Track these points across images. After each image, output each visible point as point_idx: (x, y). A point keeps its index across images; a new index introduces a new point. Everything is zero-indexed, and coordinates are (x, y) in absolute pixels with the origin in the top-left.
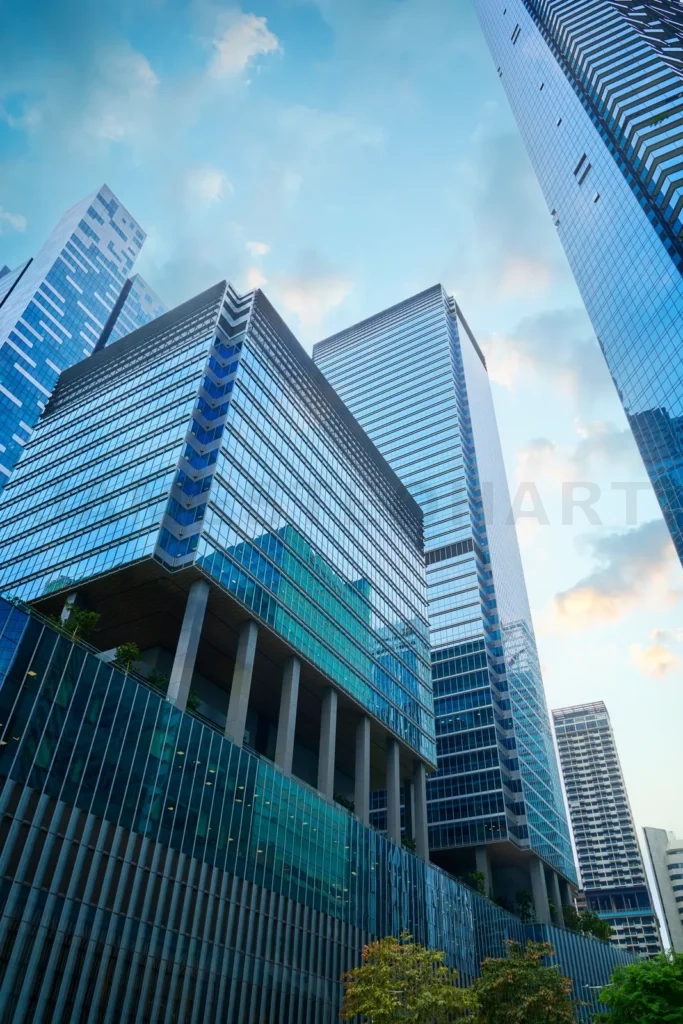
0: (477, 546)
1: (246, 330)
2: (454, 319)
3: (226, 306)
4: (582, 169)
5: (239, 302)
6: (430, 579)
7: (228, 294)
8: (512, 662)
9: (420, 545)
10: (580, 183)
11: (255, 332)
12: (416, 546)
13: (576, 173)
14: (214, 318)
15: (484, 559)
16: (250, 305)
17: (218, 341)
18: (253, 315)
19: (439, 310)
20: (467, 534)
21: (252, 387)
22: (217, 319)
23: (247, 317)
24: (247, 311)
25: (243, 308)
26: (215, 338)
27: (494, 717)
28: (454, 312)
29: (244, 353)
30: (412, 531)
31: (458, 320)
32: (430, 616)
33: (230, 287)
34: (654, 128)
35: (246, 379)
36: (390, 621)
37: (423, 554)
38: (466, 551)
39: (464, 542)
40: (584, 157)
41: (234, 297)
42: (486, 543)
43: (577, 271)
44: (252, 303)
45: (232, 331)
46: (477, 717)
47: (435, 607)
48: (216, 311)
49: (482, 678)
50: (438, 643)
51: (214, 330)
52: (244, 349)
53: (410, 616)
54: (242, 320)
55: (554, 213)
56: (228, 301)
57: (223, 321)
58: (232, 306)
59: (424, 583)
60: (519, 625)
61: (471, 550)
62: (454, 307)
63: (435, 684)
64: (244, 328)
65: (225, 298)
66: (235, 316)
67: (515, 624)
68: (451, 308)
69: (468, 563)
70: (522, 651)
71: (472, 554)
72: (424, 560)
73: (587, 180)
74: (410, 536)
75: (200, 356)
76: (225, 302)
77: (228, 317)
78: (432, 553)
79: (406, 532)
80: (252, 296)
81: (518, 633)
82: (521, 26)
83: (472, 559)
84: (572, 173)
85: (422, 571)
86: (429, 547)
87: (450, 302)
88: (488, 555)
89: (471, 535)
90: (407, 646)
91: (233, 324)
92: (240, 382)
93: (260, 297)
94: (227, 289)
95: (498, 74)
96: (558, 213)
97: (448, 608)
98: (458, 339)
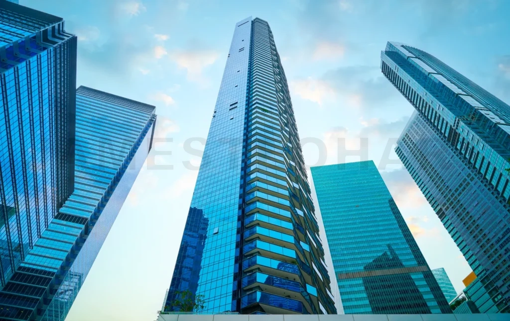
0: (88, 225)
1: (55, 46)
2: (151, 124)
3: (54, 28)
4: (234, 106)
5: (61, 33)
6: (51, 226)
7: (59, 25)
8: (62, 293)
9: (60, 205)
10: (230, 110)
11: (58, 51)
12: (57, 205)
13: (231, 105)
14: (42, 27)
15: (87, 232)
16: (66, 38)
17: (34, 37)
18: (64, 44)
19: (148, 116)
20: (88, 216)
21: (34, 71)
22: (43, 29)
23: (60, 42)
24: (63, 39)
25: (61, 36)
26: (35, 35)
27: (29, 317)
28: (152, 121)
29: (44, 54)
30: (61, 196)
31: (152, 126)
32: (35, 245)
33: (63, 23)
34: (262, 112)
35: (34, 65)
36: (12, 238)
37: (58, 211)
38: (80, 223)
39: (83, 218)
40: (237, 103)
41: (61, 29)
42: (93, 225)
43: (209, 137)
44: (68, 38)
45: (46, 39)
46: (20, 313)
47: (42, 242)
48: (46, 25)
49: (39, 291)
50: (30, 261)
51: (37, 31)
52: (45, 52)
53: (26, 241)
54: (56, 40)
55: (215, 112)
56: (57, 27)
57: (45, 32)
58: (56, 31)
59: (47, 225)
60: (79, 276)
61: (84, 224)
62: (154, 119)
63: (9, 283)
64: (54, 44)
65: (56, 25)
66: (54, 36)
67: (78, 274)
68: (153, 119)
69: (77, 230)
70: (71, 290)
71: (83, 227)
72: (56, 214)
73: (233, 110)
74: (58, 198)
75: (17, 35)
76: (55, 26)
77: (50, 33)
78: (63, 214)
79: (58, 195)
80: (71, 36)
81: (76, 280)
82: (244, 49)
83: (81, 229)
84: (229, 105)
85: (50, 219)
86: (63, 210)
87: (154, 116)
88: (90, 232)
89: (89, 217)
90: (10, 257)
91: (50, 38)
92: (30, 63)
93: (74, 40)
94: (61, 23)
95: (228, 56)
96: (217, 113)
97: (49, 246)
98: (146, 132)
